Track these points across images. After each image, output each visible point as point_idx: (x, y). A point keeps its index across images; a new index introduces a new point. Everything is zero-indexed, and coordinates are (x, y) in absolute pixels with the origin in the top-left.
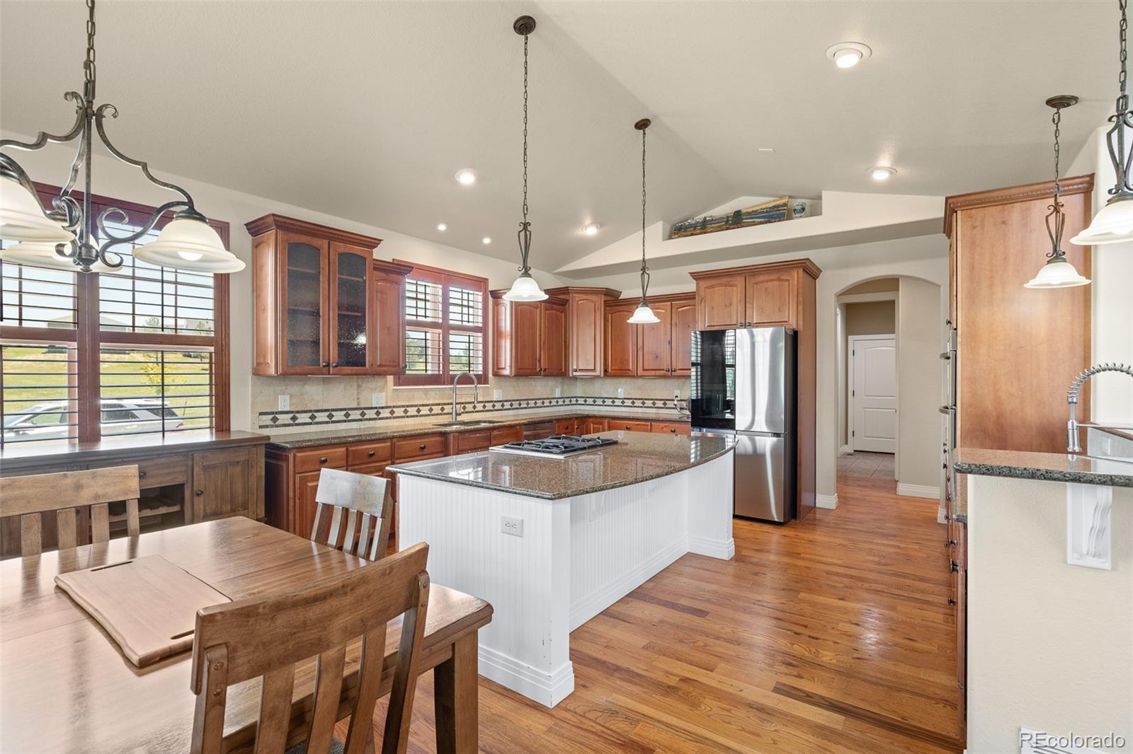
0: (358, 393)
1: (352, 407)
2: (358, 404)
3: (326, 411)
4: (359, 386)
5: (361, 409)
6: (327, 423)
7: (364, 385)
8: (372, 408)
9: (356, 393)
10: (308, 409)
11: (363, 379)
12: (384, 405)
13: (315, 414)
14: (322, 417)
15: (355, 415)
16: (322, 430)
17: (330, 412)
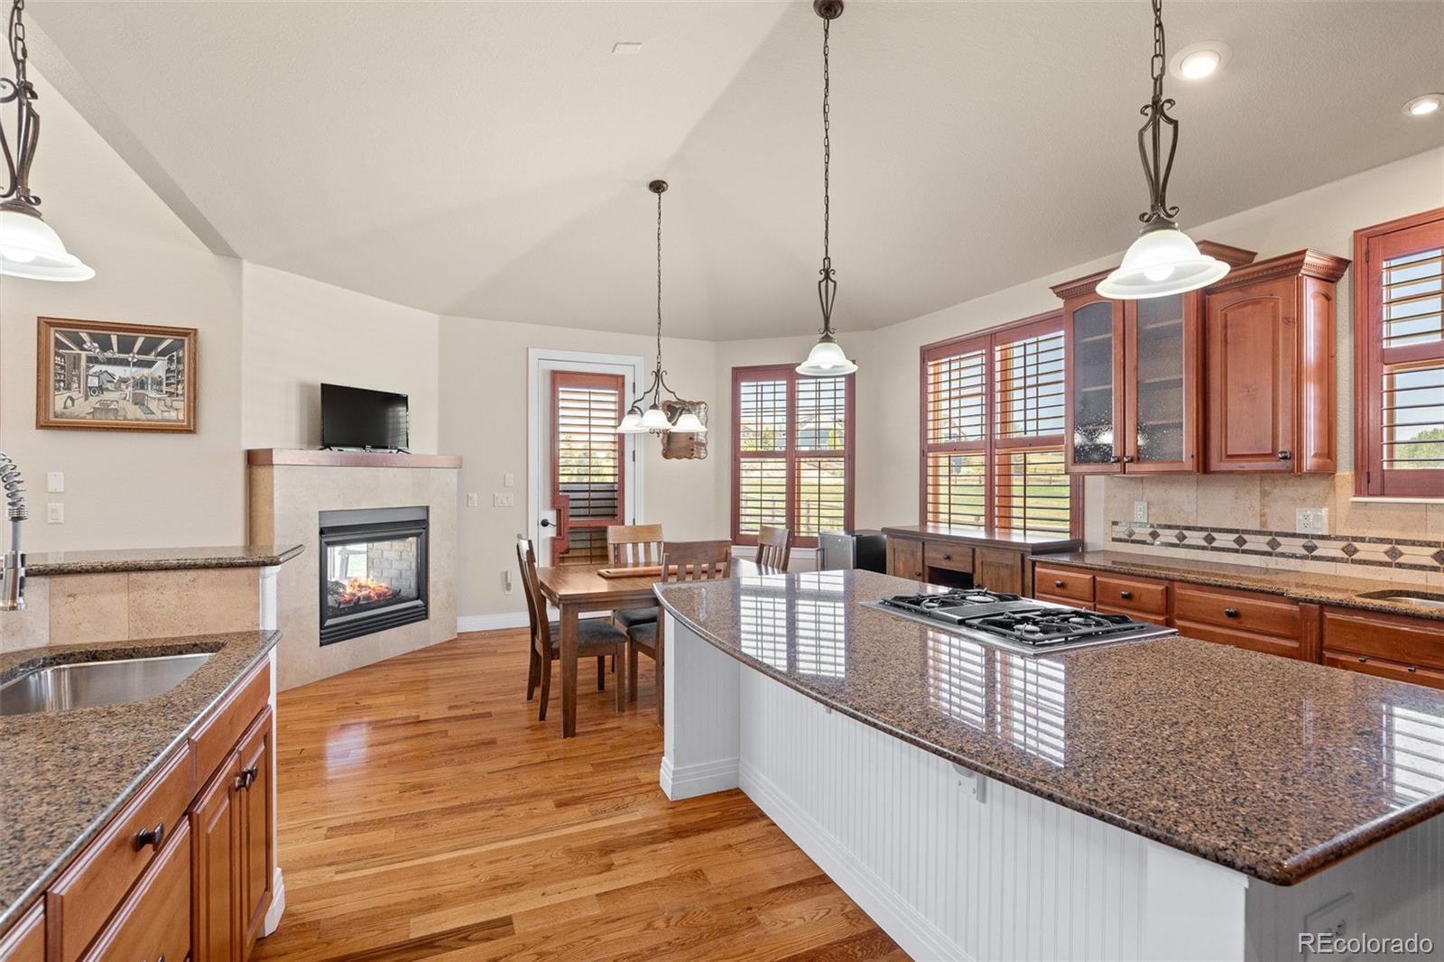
0: (1263, 506)
1: (1249, 528)
2: (1263, 524)
3: (1202, 529)
4: (1264, 494)
5: (1270, 534)
6: (1203, 548)
7: (1277, 492)
8: (1294, 535)
9: (1257, 504)
10: (1173, 523)
11: (1274, 480)
12: (1326, 533)
13: (1185, 532)
14: (1195, 538)
15: (1255, 542)
16: (1195, 558)
17: (1210, 533)
